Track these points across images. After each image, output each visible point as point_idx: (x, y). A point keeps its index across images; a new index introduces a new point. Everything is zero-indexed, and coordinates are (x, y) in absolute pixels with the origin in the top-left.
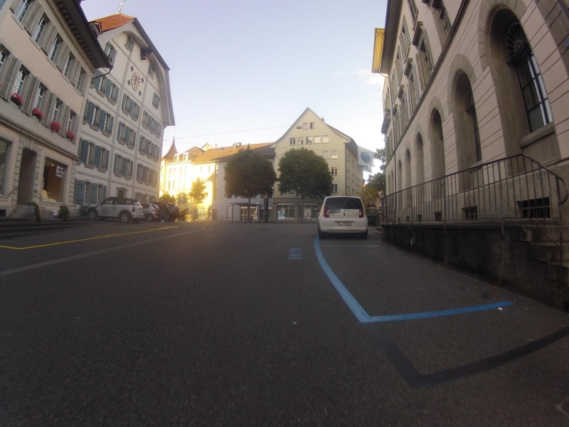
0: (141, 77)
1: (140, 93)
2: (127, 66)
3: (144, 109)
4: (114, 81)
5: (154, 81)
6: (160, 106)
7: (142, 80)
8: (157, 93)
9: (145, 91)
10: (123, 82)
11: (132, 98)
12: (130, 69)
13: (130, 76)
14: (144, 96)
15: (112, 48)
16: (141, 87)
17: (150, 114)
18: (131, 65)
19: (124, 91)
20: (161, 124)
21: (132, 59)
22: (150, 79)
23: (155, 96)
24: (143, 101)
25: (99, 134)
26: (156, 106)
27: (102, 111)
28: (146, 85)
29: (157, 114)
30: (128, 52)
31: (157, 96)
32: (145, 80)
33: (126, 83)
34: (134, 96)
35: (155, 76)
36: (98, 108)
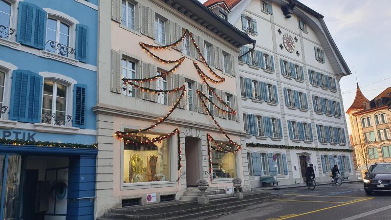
0: (293, 36)
1: (298, 53)
2: (273, 31)
3: (308, 67)
4: (264, 51)
5: (310, 35)
6: (325, 59)
7: (296, 39)
8: (317, 46)
9: (303, 49)
10: (275, 48)
11: (289, 61)
12: (277, 33)
13: (279, 40)
14: (303, 55)
15: (249, 19)
16: (297, 46)
17: (316, 70)
18: (277, 28)
19: (279, 57)
20: (333, 77)
21: (275, 22)
22: (304, 34)
24: (304, 60)
25: (264, 105)
26: (321, 60)
27: (261, 83)
28: (302, 42)
29: (325, 68)
30: (268, 17)
31: (318, 50)
32: (298, 38)
33: (279, 48)
34: (292, 58)
35: (308, 30)
36: (255, 82)
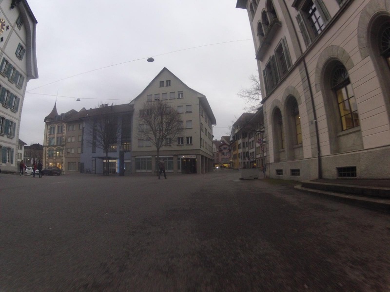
0: (7, 24)
1: (2, 39)
3: (4, 56)
5: (21, 32)
7: (8, 28)
8: (22, 44)
9: (8, 39)
14: (6, 43)
16: (5, 33)
17: (10, 62)
20: (24, 75)
22: (16, 28)
23: (20, 47)
24: (4, 48)
26: (20, 57)
28: (11, 33)
29: (19, 65)
32: (10, 28)
35: (22, 28)
